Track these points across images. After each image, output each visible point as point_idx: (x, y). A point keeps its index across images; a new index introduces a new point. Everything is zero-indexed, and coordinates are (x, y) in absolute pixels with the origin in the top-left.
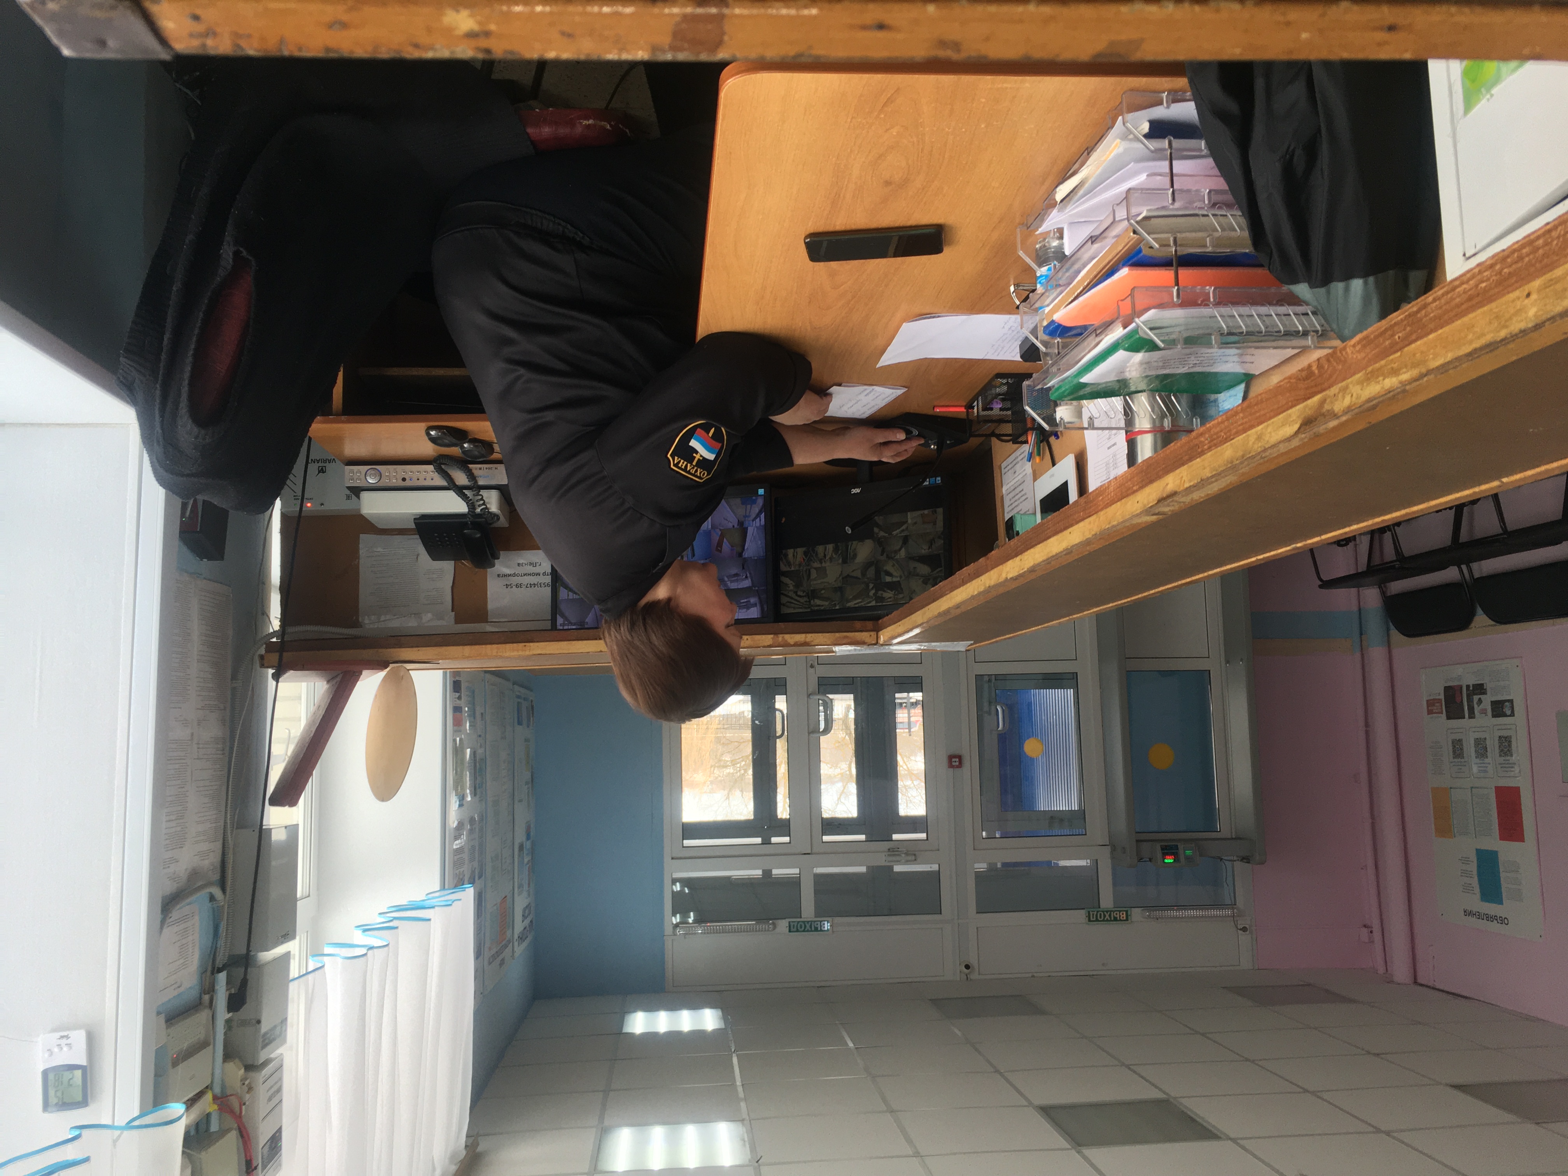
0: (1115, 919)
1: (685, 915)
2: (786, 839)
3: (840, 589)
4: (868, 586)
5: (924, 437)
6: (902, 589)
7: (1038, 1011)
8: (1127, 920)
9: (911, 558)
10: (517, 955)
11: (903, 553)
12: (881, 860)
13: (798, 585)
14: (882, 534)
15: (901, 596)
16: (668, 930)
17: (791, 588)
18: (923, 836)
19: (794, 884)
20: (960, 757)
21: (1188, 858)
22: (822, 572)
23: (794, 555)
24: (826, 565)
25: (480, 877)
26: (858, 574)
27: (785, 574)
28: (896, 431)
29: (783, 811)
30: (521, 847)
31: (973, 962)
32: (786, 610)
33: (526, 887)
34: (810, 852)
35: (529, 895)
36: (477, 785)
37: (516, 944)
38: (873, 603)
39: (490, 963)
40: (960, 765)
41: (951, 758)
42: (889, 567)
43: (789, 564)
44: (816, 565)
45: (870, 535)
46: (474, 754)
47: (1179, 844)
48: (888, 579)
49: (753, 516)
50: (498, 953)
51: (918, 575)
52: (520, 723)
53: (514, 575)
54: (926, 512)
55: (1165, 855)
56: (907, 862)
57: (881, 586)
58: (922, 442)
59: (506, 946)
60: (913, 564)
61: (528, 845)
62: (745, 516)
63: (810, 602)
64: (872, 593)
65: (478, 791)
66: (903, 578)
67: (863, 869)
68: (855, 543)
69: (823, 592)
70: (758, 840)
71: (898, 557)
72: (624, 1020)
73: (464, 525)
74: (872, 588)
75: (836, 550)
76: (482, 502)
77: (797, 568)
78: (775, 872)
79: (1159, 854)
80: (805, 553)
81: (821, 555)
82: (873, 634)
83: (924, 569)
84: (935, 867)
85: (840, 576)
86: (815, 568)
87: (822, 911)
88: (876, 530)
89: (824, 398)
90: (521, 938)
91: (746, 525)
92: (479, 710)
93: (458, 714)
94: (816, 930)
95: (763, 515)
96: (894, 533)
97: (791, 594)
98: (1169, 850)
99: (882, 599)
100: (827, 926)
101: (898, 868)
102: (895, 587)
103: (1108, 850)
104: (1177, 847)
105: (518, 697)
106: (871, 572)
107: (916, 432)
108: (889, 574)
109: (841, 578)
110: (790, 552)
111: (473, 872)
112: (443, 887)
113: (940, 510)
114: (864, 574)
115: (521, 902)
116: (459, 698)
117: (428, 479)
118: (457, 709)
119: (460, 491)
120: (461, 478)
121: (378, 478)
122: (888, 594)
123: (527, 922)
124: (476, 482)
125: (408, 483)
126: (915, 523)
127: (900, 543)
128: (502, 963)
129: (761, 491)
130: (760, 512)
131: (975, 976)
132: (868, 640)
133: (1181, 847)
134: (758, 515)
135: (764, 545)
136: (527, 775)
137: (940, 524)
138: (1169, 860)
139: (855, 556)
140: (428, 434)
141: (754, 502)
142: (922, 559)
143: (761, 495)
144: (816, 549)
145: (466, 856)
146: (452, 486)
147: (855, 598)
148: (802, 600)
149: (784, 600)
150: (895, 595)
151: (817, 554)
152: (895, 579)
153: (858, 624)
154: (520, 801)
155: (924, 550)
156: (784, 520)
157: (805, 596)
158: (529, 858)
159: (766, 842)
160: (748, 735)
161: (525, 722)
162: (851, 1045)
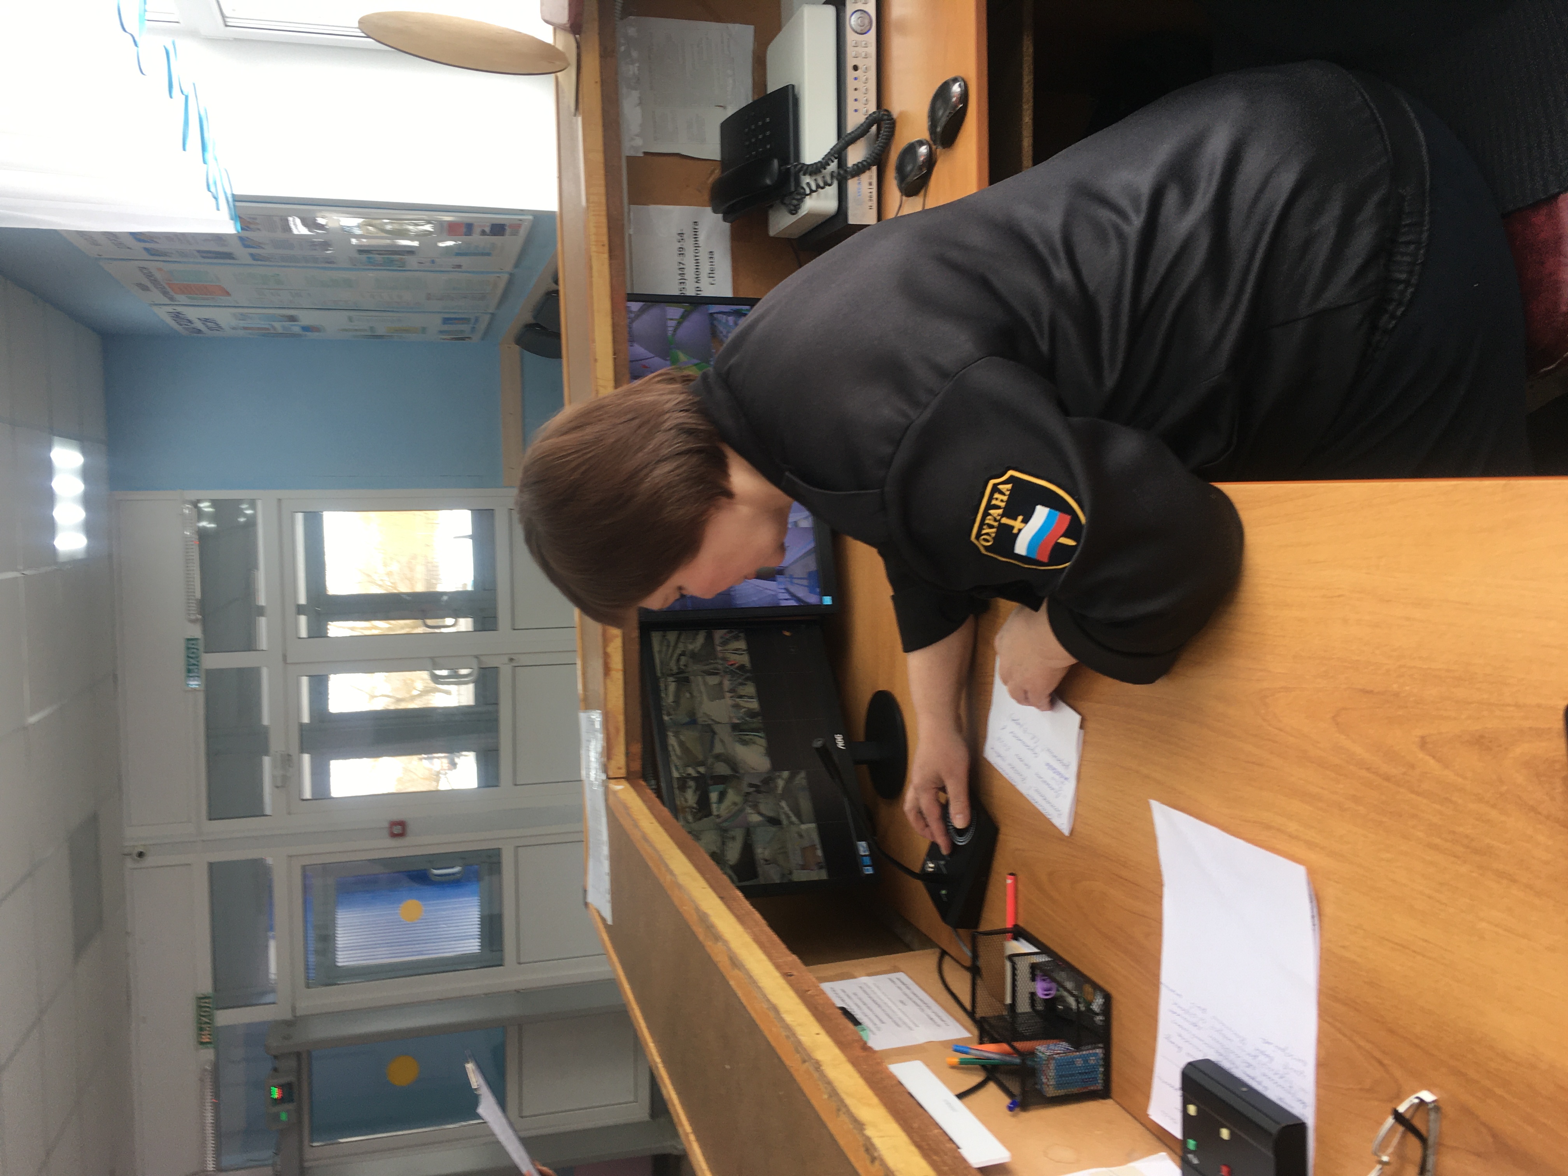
0: (201, 1029)
1: (212, 518)
2: (304, 633)
3: (693, 721)
4: (702, 764)
5: (950, 855)
6: (700, 819)
7: (80, 946)
8: (202, 1043)
9: (748, 832)
10: (156, 309)
11: (755, 818)
12: (276, 744)
13: (694, 656)
14: (781, 783)
15: (690, 818)
16: (193, 495)
17: (691, 647)
18: (307, 794)
19: (249, 644)
20: (402, 835)
21: (277, 1116)
22: (717, 693)
23: (737, 650)
24: (728, 701)
25: (252, 256)
26: (718, 749)
27: (709, 638)
28: (967, 812)
29: (337, 629)
30: (292, 319)
31: (149, 861)
32: (656, 638)
33: (242, 324)
34: (289, 661)
35: (234, 328)
36: (371, 256)
37: (170, 309)
38: (676, 774)
39: (142, 269)
40: (394, 835)
41: (402, 824)
42: (732, 796)
43: (725, 643)
44: (727, 684)
45: (777, 766)
46: (410, 251)
47: (295, 1104)
48: (714, 796)
49: (793, 589)
50: (155, 282)
51: (724, 843)
52: (446, 321)
53: (697, 246)
54: (819, 853)
55: (280, 1086)
56: (274, 777)
57: (703, 784)
58: (944, 851)
59: (165, 293)
60: (739, 834)
61: (296, 329)
62: (791, 577)
63: (672, 675)
64: (691, 771)
65: (364, 257)
66: (718, 820)
67: (266, 721)
68: (763, 742)
69: (688, 695)
70: (302, 600)
71: (749, 810)
72: (70, 438)
73: (784, 161)
74: (698, 772)
75: (752, 714)
76: (822, 184)
77: (720, 655)
78: (263, 622)
79: (283, 1080)
80: (742, 667)
81: (743, 690)
82: (622, 772)
83: (733, 854)
84: (268, 810)
85: (713, 720)
86: (720, 684)
87: (213, 678)
88: (786, 774)
89: (1048, 700)
90: (177, 316)
91: (780, 578)
92: (463, 261)
93: (464, 230)
94: (189, 671)
95: (792, 603)
96: (783, 804)
97: (681, 647)
98: (289, 1092)
99: (683, 787)
100: (194, 684)
101: (267, 761)
102: (703, 808)
103: (288, 1016)
104: (291, 1100)
105: (477, 320)
106: (722, 769)
107: (961, 841)
108: (722, 796)
109: (710, 722)
110: (742, 645)
111: (259, 245)
112: (237, 199)
113: (823, 875)
114: (718, 757)
115: (224, 317)
116: (483, 233)
117: (856, 105)
118: (468, 228)
119: (838, 153)
120: (856, 155)
121: (859, 29)
122: (690, 797)
123: (199, 325)
124: (853, 176)
125: (850, 74)
126: (801, 836)
127: (771, 814)
128: (145, 288)
129: (827, 600)
130: (798, 599)
131: (129, 863)
132: (613, 764)
133: (291, 1106)
134: (794, 597)
135: (752, 605)
136: (381, 331)
137: (801, 876)
138: (275, 1093)
139: (745, 743)
140: (955, 80)
141: (812, 591)
142: (748, 849)
143: (821, 600)
144: (749, 683)
145: (279, 235)
146: (845, 140)
147: (681, 744)
148: (673, 665)
149: (672, 636)
150: (691, 808)
151: (741, 684)
152: (714, 807)
153: (637, 748)
154: (350, 319)
155: (761, 852)
156: (787, 634)
157: (679, 668)
158: (280, 330)
159: (300, 610)
160: (420, 588)
161: (446, 327)
162: (33, 719)
